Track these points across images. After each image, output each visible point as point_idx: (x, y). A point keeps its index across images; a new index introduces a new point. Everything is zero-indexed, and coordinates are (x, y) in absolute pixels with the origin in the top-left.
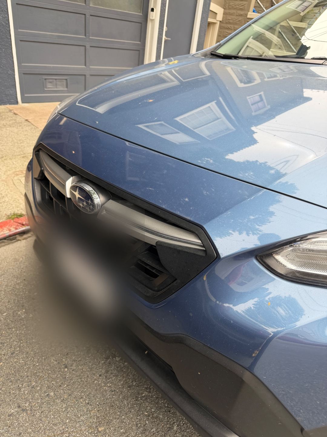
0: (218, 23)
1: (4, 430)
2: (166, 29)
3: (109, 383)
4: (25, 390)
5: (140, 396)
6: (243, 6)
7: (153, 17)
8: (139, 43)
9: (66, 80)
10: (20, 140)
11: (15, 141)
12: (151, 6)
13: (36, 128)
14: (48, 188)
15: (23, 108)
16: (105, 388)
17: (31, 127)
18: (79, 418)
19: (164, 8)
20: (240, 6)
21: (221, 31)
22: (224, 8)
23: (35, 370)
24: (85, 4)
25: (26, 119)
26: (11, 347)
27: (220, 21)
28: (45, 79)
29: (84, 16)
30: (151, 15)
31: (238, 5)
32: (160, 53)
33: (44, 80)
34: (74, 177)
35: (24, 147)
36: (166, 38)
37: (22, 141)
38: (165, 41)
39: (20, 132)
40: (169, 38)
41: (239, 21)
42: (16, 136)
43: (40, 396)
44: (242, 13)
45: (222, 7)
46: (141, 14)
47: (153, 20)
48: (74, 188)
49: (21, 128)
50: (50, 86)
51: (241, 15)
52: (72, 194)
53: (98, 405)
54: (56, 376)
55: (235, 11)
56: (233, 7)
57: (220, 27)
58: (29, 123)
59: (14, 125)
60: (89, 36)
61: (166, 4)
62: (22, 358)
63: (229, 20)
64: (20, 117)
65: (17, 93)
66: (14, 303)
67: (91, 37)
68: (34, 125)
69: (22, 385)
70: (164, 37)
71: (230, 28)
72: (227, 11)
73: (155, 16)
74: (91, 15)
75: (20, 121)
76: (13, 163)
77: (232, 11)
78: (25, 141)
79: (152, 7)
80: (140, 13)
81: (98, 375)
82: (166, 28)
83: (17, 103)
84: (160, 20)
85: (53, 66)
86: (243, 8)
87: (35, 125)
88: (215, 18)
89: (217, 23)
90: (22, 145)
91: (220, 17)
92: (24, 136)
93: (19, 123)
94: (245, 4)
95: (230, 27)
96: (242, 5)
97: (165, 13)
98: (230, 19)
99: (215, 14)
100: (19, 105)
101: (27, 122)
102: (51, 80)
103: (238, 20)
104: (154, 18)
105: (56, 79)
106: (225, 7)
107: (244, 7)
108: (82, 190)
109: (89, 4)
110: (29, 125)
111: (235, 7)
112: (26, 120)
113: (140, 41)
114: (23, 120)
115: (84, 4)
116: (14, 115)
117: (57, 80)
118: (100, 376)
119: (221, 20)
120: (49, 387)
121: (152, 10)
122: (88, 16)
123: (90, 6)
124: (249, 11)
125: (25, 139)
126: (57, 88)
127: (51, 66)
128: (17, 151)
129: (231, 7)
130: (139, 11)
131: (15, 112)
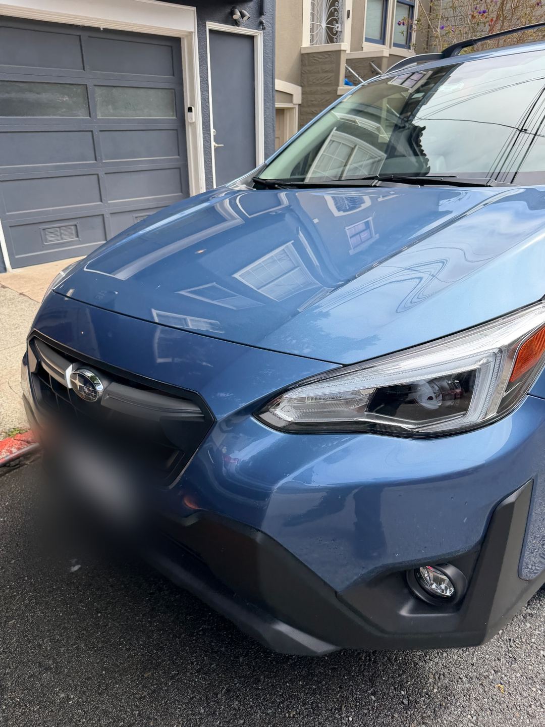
0: (297, 107)
1: (23, 694)
2: (214, 132)
3: (156, 622)
4: (47, 646)
5: (196, 631)
6: (329, 80)
7: (192, 119)
8: (178, 157)
9: (76, 225)
10: (14, 325)
11: (7, 326)
12: (187, 104)
13: (36, 303)
14: (48, 381)
15: (14, 277)
16: (150, 628)
17: (28, 303)
18: (118, 666)
19: (207, 104)
20: (324, 79)
21: (302, 118)
22: (301, 86)
23: (58, 622)
24: (90, 117)
25: (21, 292)
26: (24, 600)
27: (299, 105)
28: (44, 229)
29: (90, 133)
30: (189, 118)
31: (321, 80)
32: (211, 167)
33: (42, 232)
34: (74, 364)
35: (21, 334)
36: (217, 145)
37: (17, 325)
38: (216, 149)
39: (13, 312)
40: (221, 144)
41: (327, 101)
42: (7, 320)
43: (67, 650)
44: (329, 89)
45: (298, 85)
46: (175, 118)
47: (193, 123)
48: (73, 376)
49: (13, 306)
50: (51, 239)
51: (328, 92)
52: (72, 383)
53: (143, 649)
54: (87, 625)
55: (319, 88)
56: (314, 83)
57: (300, 113)
58: (24, 297)
59: (3, 304)
60: (101, 159)
61: (208, 99)
62: (40, 610)
63: (312, 101)
64: (11, 291)
65: (4, 256)
66: (24, 545)
67: (104, 161)
68: (33, 300)
69: (43, 640)
70: (213, 144)
71: (315, 112)
72: (308, 89)
73: (195, 118)
74: (100, 131)
75: (12, 297)
76: (6, 358)
77: (314, 89)
78: (21, 324)
79: (189, 106)
80: (173, 116)
81: (141, 615)
82: (214, 130)
83: (5, 270)
84: (203, 122)
85: (53, 210)
86: (329, 82)
87: (35, 299)
88: (291, 102)
89: (295, 108)
90: (18, 331)
91: (297, 99)
92: (19, 318)
93: (10, 300)
94: (330, 78)
95: (316, 110)
96: (326, 78)
97: (209, 111)
98: (313, 99)
99: (289, 96)
100: (7, 272)
101: (22, 296)
102: (52, 230)
103: (324, 100)
104: (194, 120)
105: (59, 227)
106: (302, 84)
107: (331, 81)
108: (82, 377)
109: (96, 115)
110: (25, 301)
111: (317, 82)
112: (21, 294)
113: (179, 155)
114: (17, 294)
115: (88, 117)
116: (2, 288)
117: (62, 228)
118: (144, 615)
119: (300, 102)
120: (78, 638)
121: (190, 110)
122: (96, 133)
123: (98, 118)
124: (338, 86)
125: (22, 322)
126: (62, 239)
127: (50, 210)
128: (11, 340)
129: (311, 83)
130: (172, 113)
131: (4, 284)
